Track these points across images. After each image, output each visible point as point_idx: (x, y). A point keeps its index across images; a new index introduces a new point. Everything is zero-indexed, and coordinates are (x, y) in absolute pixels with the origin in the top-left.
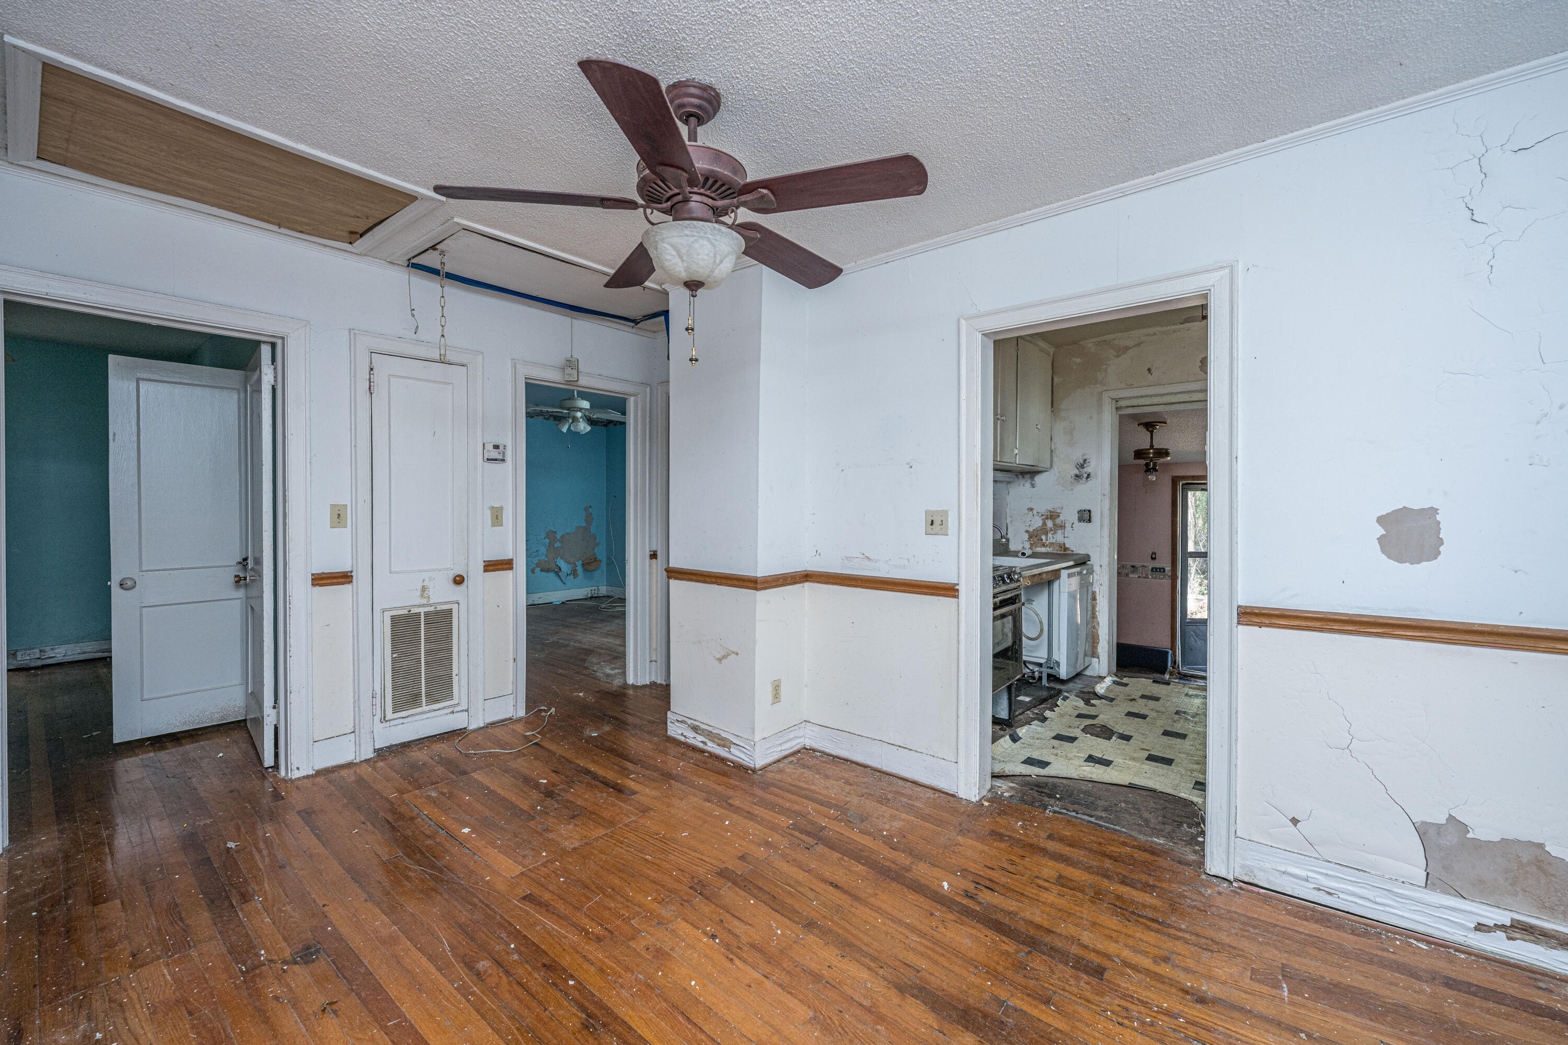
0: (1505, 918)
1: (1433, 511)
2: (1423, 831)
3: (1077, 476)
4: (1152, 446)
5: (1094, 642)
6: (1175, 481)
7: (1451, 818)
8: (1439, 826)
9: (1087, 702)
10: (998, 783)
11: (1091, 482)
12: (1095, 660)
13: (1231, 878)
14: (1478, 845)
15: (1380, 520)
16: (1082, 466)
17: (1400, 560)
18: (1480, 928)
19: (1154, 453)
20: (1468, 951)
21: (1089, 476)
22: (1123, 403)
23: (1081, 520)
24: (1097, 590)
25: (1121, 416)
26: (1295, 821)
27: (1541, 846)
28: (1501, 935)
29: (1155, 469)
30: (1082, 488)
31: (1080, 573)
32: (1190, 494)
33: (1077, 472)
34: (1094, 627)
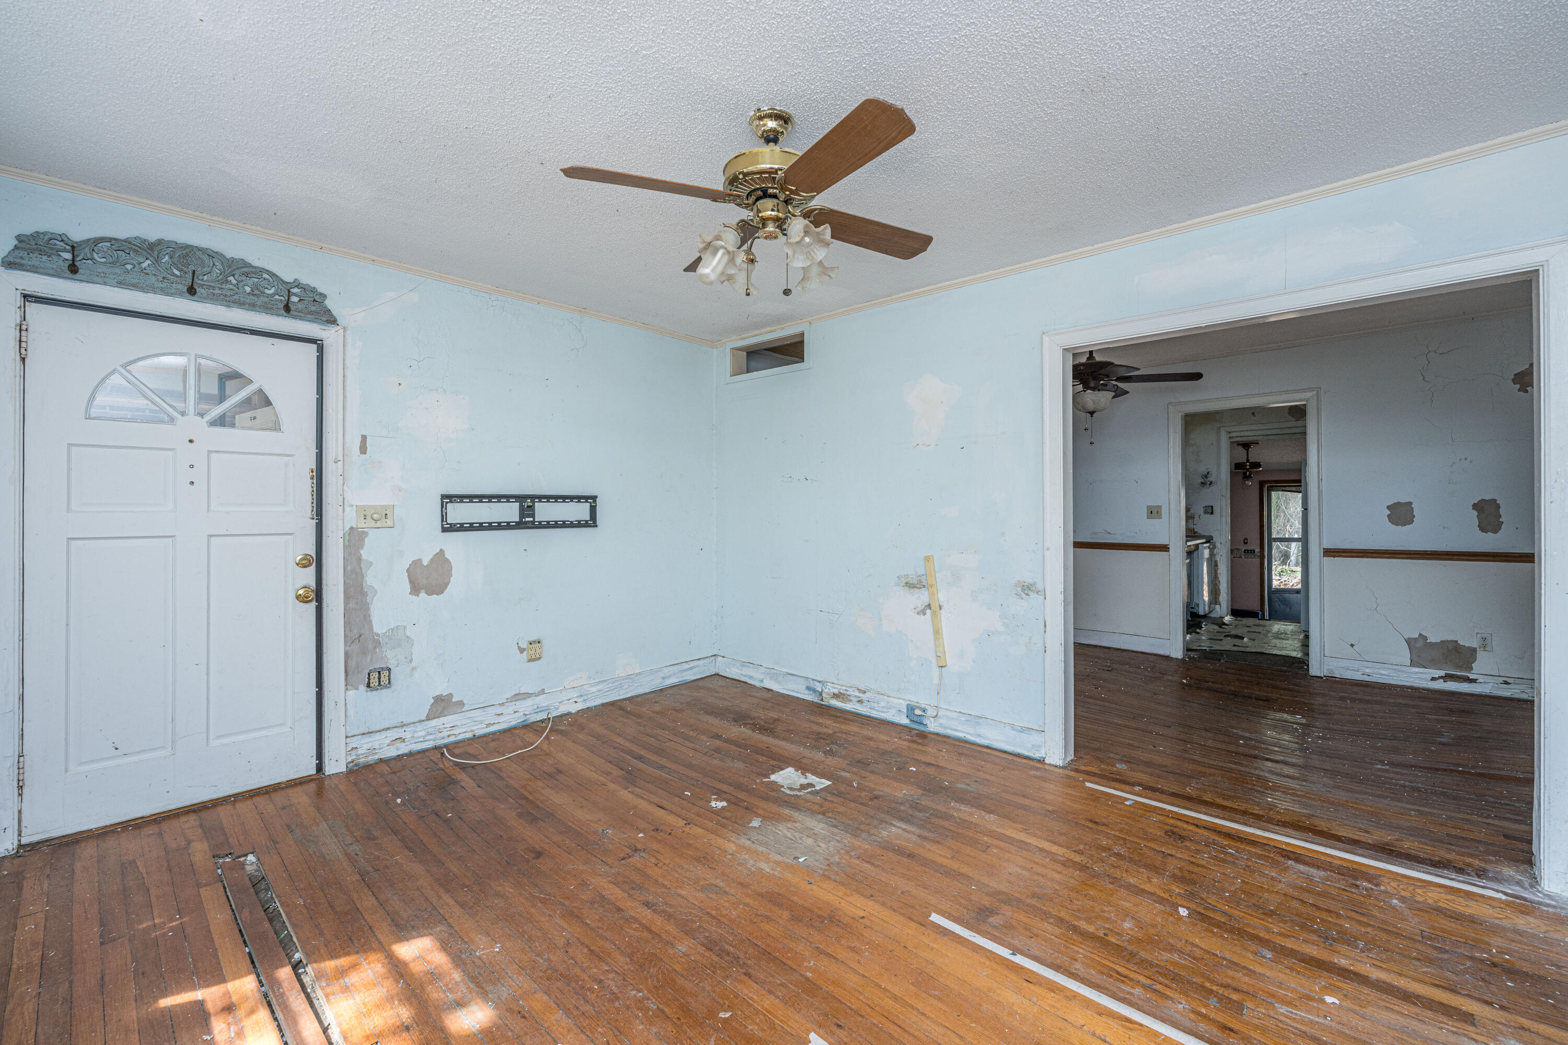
0: (1442, 673)
1: (1410, 504)
2: (1409, 641)
3: (1202, 483)
4: (1248, 460)
5: (1216, 594)
6: (1262, 484)
7: (1420, 635)
8: (1415, 639)
9: (1220, 627)
10: (1189, 653)
11: (1212, 488)
12: (1218, 606)
13: (1322, 675)
14: (1432, 644)
15: (1388, 507)
16: (1206, 476)
17: (1397, 525)
18: (1433, 679)
19: (1249, 466)
20: (1428, 690)
21: (1211, 483)
22: (1233, 435)
23: (1206, 512)
24: (1218, 560)
25: (1232, 443)
26: (1352, 645)
27: (1456, 641)
28: (1441, 680)
29: (1250, 477)
30: (1207, 491)
31: (1209, 547)
32: (1274, 494)
33: (1202, 480)
34: (1216, 584)
